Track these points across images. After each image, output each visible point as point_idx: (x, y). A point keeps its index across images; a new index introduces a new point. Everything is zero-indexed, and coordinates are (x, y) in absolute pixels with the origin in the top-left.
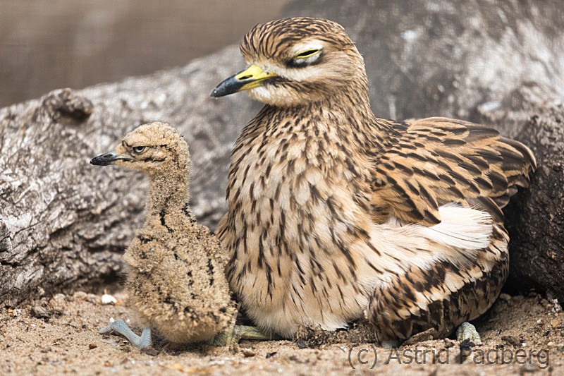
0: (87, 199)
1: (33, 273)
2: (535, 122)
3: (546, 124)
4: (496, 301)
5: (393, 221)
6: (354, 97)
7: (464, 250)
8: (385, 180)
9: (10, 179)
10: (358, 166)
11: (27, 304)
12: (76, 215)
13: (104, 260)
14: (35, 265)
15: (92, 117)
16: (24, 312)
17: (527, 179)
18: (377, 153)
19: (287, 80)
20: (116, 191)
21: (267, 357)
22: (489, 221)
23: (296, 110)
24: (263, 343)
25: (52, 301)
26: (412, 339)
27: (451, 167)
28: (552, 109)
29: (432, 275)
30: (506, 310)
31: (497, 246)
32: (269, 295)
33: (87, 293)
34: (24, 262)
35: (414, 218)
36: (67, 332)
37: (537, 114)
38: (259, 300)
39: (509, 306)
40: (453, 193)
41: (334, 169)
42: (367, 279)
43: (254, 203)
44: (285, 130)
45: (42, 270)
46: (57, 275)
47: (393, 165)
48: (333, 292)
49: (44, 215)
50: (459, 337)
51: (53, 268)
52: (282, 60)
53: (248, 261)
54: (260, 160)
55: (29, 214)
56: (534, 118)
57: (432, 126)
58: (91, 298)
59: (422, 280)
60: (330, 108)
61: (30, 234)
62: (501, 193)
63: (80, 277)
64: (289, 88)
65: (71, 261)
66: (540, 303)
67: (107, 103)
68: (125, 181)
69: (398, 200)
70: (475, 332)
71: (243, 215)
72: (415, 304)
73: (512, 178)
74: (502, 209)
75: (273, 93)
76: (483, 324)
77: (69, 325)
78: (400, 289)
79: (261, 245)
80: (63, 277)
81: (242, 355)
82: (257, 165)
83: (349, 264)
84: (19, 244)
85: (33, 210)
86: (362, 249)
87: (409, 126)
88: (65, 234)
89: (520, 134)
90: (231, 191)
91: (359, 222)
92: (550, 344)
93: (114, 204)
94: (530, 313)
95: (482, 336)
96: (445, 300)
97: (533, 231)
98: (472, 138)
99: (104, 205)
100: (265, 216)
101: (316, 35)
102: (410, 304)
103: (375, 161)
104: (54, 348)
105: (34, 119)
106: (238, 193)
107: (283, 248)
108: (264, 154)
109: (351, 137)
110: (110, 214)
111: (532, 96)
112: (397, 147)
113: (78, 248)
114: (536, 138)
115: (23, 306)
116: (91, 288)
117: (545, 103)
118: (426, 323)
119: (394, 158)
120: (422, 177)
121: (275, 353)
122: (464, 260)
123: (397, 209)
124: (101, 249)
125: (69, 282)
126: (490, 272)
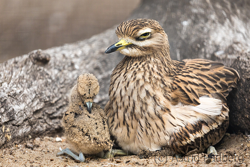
0: (49, 97)
1: (26, 129)
2: (239, 59)
3: (243, 60)
4: (224, 137)
5: (180, 104)
6: (164, 53)
7: (210, 116)
8: (177, 87)
9: (15, 89)
10: (166, 81)
11: (24, 142)
12: (44, 104)
13: (57, 123)
14: (27, 126)
15: (50, 62)
16: (23, 146)
17: (236, 84)
18: (174, 76)
19: (137, 45)
20: (61, 93)
21: (126, 163)
22: (221, 103)
23: (140, 58)
24: (125, 157)
25: (35, 141)
26: (188, 154)
27: (204, 80)
28: (246, 54)
29: (196, 127)
30: (228, 140)
31: (224, 114)
32: (128, 137)
33: (50, 137)
34: (22, 125)
35: (189, 103)
36: (41, 154)
37: (240, 56)
38: (124, 139)
39: (229, 138)
40: (205, 92)
41: (156, 83)
42: (170, 129)
43: (122, 98)
44: (135, 67)
45: (30, 128)
46: (37, 130)
47: (180, 80)
48: (155, 135)
49: (30, 104)
50: (208, 152)
51: (35, 127)
52: (134, 37)
53: (119, 122)
54: (125, 80)
55: (24, 104)
56: (238, 58)
57: (196, 63)
58: (52, 139)
59: (192, 129)
60: (154, 57)
61: (25, 113)
62: (225, 91)
63: (46, 130)
64: (138, 49)
65: (42, 124)
66: (242, 137)
67: (57, 55)
68: (65, 89)
69: (182, 95)
70: (215, 150)
71: (116, 103)
72: (189, 139)
73: (230, 84)
74: (226, 98)
75: (131, 51)
76: (218, 147)
77: (42, 151)
78: (183, 133)
79: (124, 116)
80: (39, 130)
81: (115, 162)
82: (123, 82)
83: (162, 123)
84: (20, 117)
85: (26, 102)
86: (167, 116)
87: (186, 63)
88: (39, 112)
89: (232, 65)
90: (111, 93)
91: (166, 105)
92: (246, 154)
93: (60, 99)
94: (238, 141)
95: (218, 152)
96: (202, 137)
97: (239, 106)
98: (213, 67)
99: (56, 99)
100: (126, 103)
101: (148, 26)
102: (187, 139)
103: (173, 79)
104: (35, 161)
105: (25, 63)
106: (115, 93)
107: (134, 117)
108: (126, 77)
109: (163, 70)
110: (58, 103)
111: (238, 48)
112: (181, 73)
113: (45, 118)
114: (239, 66)
115: (22, 143)
116: (51, 135)
117: (243, 51)
118: (194, 147)
119: (180, 77)
120: (192, 85)
121: (130, 161)
122: (210, 120)
123: (182, 99)
124: (55, 118)
125: (42, 132)
126: (221, 125)
